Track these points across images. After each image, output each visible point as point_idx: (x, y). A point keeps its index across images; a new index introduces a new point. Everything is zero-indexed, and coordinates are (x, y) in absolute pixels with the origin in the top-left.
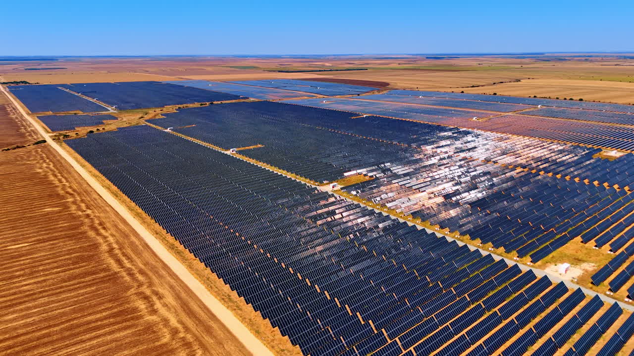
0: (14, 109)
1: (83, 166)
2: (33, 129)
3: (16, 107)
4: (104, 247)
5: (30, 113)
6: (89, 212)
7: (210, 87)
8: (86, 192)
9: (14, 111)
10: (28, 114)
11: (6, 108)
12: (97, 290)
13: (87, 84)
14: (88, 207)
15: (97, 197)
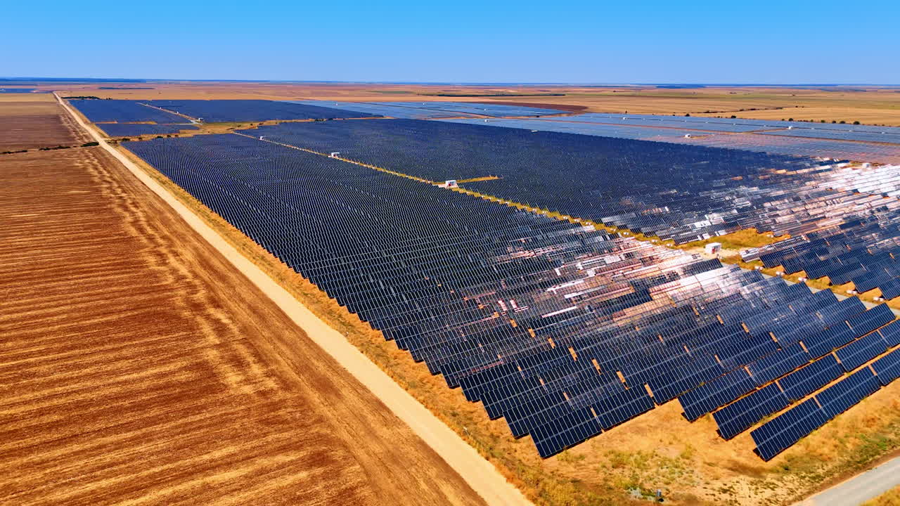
0: (69, 118)
1: (134, 162)
2: (87, 134)
3: (73, 117)
4: (129, 218)
5: (89, 122)
6: (123, 195)
7: (337, 106)
8: (128, 181)
9: (69, 120)
10: (86, 123)
11: (60, 118)
12: (103, 247)
13: (173, 101)
14: (124, 191)
15: (140, 184)
